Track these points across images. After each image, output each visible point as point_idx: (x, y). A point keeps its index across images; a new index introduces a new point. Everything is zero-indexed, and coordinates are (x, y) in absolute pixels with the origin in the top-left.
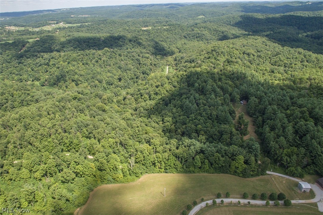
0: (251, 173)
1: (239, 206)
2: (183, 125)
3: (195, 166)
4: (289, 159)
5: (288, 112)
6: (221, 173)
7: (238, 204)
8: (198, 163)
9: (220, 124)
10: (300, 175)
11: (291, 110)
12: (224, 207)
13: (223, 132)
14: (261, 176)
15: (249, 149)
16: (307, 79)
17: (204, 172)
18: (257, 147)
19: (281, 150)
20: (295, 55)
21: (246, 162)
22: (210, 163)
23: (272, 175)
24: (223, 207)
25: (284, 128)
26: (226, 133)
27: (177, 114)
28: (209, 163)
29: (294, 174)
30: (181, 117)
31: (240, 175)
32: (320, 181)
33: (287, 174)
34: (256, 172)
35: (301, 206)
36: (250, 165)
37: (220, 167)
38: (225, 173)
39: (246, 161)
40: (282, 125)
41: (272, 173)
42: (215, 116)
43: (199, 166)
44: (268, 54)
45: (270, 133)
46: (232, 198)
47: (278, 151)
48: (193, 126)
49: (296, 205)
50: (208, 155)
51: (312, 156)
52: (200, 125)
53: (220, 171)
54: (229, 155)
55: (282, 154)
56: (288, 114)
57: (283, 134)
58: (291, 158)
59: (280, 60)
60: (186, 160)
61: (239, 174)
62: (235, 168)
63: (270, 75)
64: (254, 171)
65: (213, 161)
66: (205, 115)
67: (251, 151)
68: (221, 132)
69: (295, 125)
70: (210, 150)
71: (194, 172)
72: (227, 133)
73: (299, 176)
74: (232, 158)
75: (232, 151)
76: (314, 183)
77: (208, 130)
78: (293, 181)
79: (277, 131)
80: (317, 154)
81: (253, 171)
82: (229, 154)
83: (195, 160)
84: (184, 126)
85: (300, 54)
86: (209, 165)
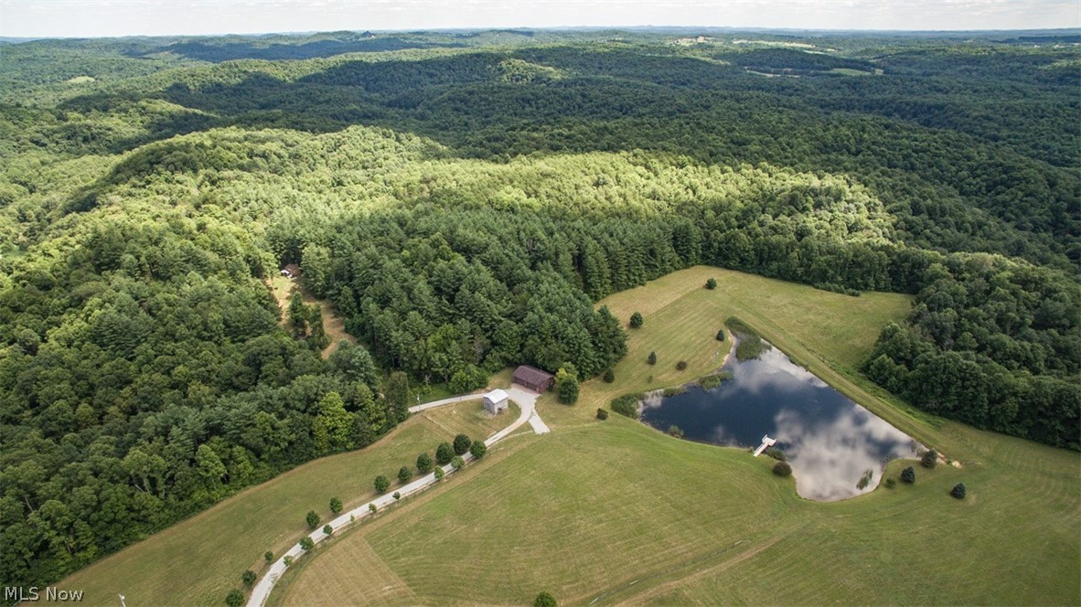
0: (375, 427)
1: (375, 517)
2: (121, 388)
3: (205, 482)
4: (444, 357)
5: (406, 253)
6: (297, 464)
7: (371, 514)
8: (212, 468)
9: (243, 341)
10: (480, 383)
11: (410, 248)
12: (340, 540)
13: (260, 357)
14: (399, 426)
15: (345, 372)
16: (421, 182)
17: (244, 486)
18: (364, 357)
19: (422, 342)
20: (379, 142)
21: (351, 406)
22: (252, 450)
23: (423, 411)
24: (335, 543)
25: (409, 291)
26: (267, 355)
27: (85, 362)
28: (248, 451)
29: (467, 385)
30: (107, 367)
31: (348, 447)
32: (519, 376)
33: (453, 393)
34: (385, 420)
35: (506, 442)
36: (364, 406)
37: (286, 450)
38: (307, 461)
39: (349, 404)
40: (402, 287)
41: (423, 407)
42: (221, 325)
43: (222, 475)
44: (314, 148)
45: (380, 313)
46: (350, 509)
47: (415, 349)
48: (157, 377)
49: (496, 447)
50: (238, 431)
51: (487, 331)
52: (181, 366)
53: (291, 462)
54: (299, 405)
55: (426, 351)
56: (407, 259)
57: (412, 305)
58: (449, 350)
59: (349, 157)
60: (167, 476)
61: (344, 444)
62: (329, 432)
63: (335, 191)
64: (379, 419)
65: (259, 439)
66: (187, 332)
67: (353, 375)
68: (254, 360)
69: (431, 276)
70: (236, 415)
71: (211, 502)
72: (271, 354)
73: (477, 385)
74: (309, 410)
75: (301, 390)
76: (509, 385)
77: (213, 370)
78: (471, 402)
79: (395, 303)
80: (494, 320)
81: (376, 421)
82: (296, 402)
83: (200, 461)
84: (127, 391)
85: (388, 137)
86: (250, 458)
